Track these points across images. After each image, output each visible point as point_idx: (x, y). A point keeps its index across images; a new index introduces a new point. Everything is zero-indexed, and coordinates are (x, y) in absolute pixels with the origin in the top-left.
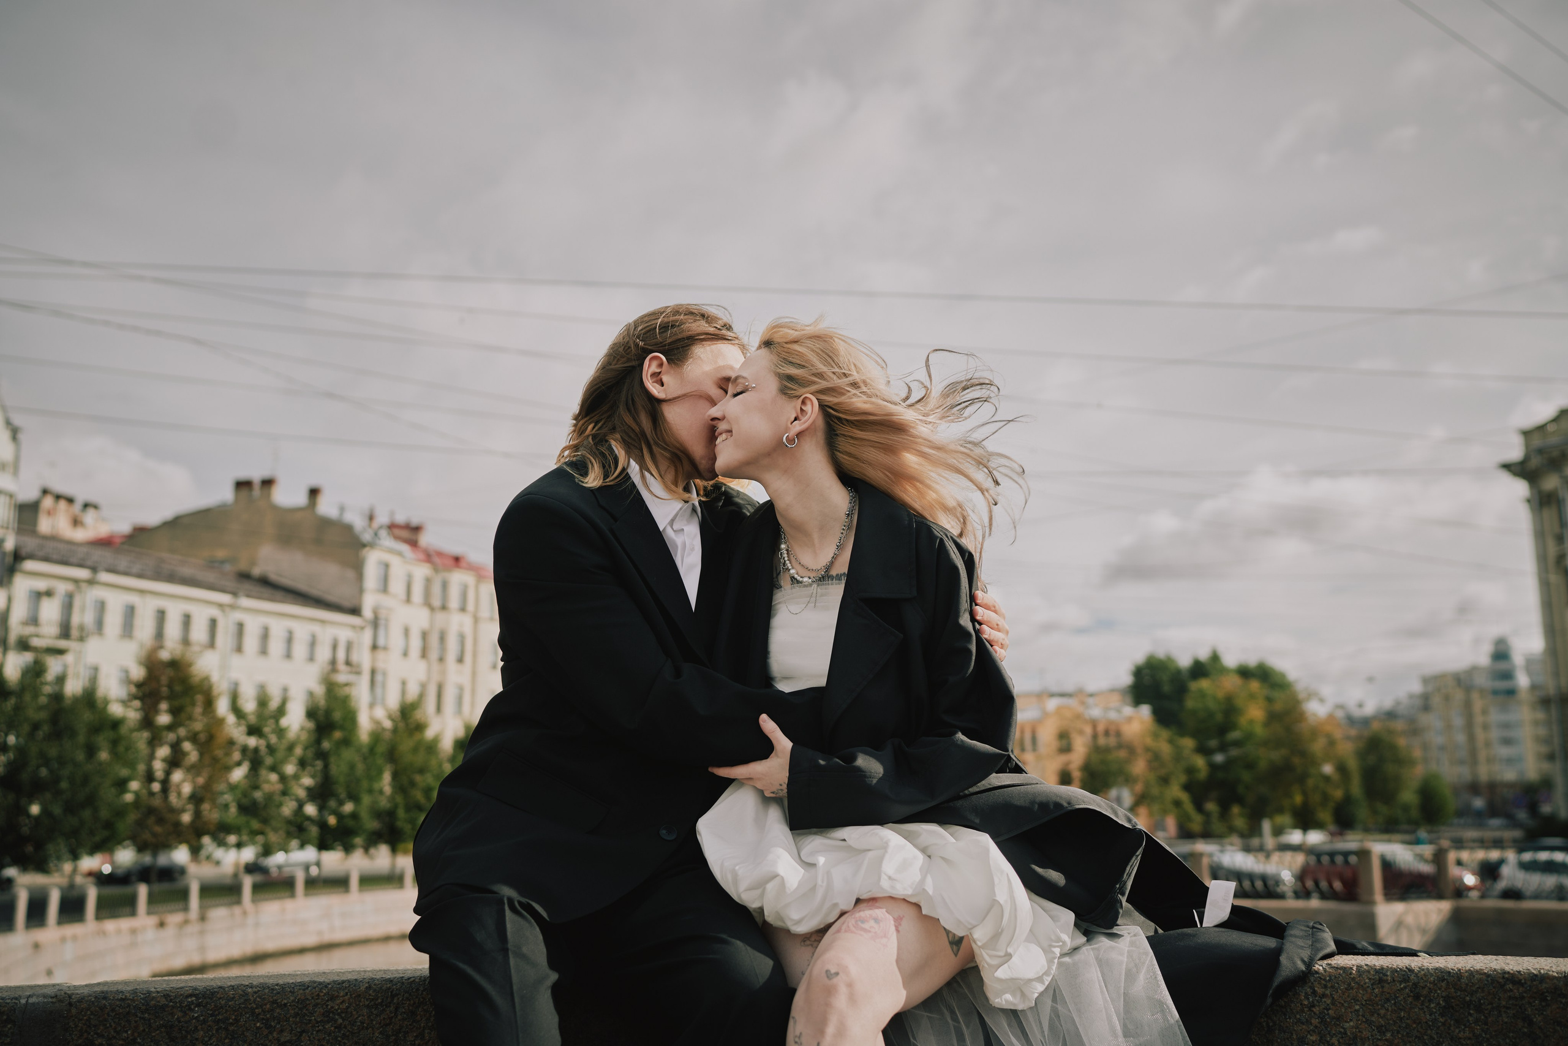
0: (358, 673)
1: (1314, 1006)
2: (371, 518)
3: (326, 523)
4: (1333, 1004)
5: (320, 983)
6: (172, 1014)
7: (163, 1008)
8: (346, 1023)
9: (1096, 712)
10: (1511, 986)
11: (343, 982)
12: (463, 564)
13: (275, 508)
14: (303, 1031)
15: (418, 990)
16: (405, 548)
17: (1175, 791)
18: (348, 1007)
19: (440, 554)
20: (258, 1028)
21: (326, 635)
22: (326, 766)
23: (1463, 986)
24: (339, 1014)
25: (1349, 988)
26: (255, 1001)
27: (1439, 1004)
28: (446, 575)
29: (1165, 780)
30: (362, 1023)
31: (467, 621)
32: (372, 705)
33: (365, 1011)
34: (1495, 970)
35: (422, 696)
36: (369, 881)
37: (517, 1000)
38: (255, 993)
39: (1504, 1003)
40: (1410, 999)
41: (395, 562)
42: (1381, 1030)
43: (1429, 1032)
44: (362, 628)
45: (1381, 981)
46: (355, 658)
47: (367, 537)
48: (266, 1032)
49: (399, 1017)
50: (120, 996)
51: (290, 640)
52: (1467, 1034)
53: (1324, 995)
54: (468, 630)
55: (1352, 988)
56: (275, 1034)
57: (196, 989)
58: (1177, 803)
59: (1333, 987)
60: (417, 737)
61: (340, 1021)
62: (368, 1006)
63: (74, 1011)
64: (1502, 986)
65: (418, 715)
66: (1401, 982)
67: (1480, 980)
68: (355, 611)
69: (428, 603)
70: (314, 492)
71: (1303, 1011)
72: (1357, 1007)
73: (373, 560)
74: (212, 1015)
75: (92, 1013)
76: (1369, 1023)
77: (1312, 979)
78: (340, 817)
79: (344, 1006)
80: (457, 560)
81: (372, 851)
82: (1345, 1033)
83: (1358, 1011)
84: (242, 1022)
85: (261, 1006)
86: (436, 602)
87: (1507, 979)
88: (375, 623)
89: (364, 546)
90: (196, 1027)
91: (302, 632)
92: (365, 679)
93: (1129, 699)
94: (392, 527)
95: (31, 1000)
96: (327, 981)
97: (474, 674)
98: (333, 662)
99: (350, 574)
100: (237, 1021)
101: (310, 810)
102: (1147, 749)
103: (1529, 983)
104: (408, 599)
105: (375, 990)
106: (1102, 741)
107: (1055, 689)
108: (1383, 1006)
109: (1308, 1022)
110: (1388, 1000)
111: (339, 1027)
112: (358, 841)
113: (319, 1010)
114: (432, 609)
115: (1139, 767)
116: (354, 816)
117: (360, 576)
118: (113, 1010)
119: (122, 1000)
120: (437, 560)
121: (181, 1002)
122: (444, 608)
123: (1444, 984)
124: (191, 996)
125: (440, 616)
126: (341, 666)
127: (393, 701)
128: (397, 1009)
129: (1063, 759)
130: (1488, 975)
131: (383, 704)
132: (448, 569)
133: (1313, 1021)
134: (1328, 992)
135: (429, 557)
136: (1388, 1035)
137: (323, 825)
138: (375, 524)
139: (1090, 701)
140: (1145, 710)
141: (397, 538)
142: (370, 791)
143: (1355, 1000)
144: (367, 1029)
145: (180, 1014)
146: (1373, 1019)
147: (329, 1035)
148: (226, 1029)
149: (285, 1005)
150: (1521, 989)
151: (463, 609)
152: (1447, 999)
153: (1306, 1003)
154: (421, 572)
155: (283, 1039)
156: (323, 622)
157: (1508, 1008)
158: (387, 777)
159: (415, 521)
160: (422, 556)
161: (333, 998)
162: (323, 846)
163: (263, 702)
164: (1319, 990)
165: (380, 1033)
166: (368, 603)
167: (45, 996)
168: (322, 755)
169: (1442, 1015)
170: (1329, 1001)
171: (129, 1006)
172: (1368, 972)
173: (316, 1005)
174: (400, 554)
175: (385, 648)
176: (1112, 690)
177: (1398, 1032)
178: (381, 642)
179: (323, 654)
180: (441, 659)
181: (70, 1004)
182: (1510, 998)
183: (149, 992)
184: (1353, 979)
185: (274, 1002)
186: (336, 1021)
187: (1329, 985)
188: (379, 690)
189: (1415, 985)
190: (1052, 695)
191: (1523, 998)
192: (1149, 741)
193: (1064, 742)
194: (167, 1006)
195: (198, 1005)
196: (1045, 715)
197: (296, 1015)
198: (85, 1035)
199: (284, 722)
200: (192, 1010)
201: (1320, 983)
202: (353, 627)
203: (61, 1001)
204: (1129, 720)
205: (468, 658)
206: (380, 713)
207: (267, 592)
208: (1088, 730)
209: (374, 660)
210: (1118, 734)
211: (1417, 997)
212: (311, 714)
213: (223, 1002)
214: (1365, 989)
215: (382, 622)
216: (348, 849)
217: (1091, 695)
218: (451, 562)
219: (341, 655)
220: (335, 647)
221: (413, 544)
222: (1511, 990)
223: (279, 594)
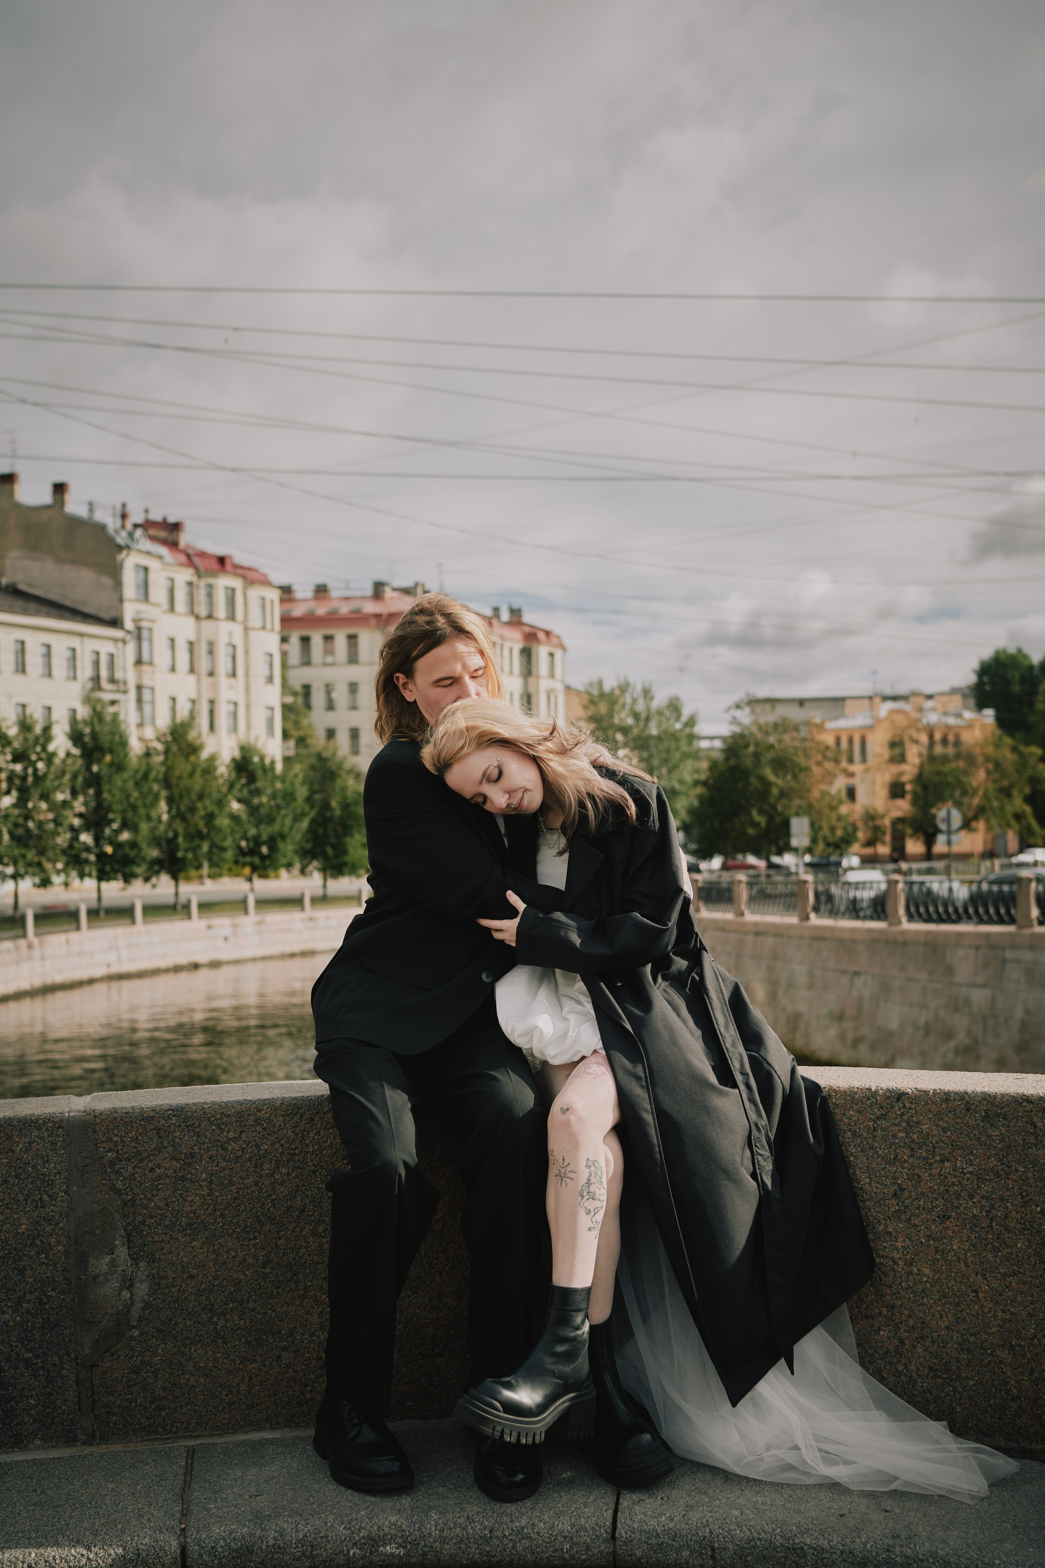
0: (125, 692)
1: (903, 1115)
2: (124, 516)
3: (76, 522)
4: (916, 1114)
5: (250, 1101)
6: (159, 1122)
7: (153, 1118)
8: (270, 1126)
9: (933, 718)
10: (1026, 1104)
11: (265, 1100)
12: (228, 567)
13: (18, 506)
14: (242, 1131)
15: (314, 1104)
16: (164, 551)
17: (1018, 803)
18: (270, 1116)
19: (202, 555)
20: (214, 1130)
21: (86, 650)
22: (98, 794)
23: (997, 1104)
24: (264, 1121)
25: (927, 1103)
26: (210, 1113)
27: (981, 1114)
28: (211, 581)
29: (1006, 793)
30: (280, 1126)
31: (237, 629)
32: (140, 725)
33: (281, 1118)
34: (1018, 1094)
35: (192, 715)
36: (154, 910)
37: (392, 1118)
38: (210, 1108)
39: (1020, 1114)
40: (964, 1111)
41: (154, 565)
42: (945, 1130)
43: (974, 1131)
44: (124, 642)
45: (947, 1100)
46: (119, 675)
47: (121, 538)
48: (219, 1132)
49: (303, 1122)
50: (125, 1111)
51: (48, 655)
52: (997, 1133)
53: (910, 1108)
54: (238, 640)
55: (928, 1104)
56: (225, 1133)
57: (171, 1106)
58: (1018, 817)
59: (916, 1103)
60: (193, 758)
61: (265, 1125)
62: (283, 1115)
63: (98, 1120)
64: (1020, 1104)
65: (192, 735)
66: (959, 1101)
67: (1008, 1100)
68: (115, 622)
69: (192, 612)
70: (59, 489)
71: (896, 1118)
72: (931, 1116)
73: (130, 562)
74: (184, 1122)
75: (109, 1122)
76: (937, 1125)
77: (904, 1098)
78: (118, 846)
79: (267, 1115)
80: (222, 560)
81: (154, 880)
82: (922, 1132)
83: (931, 1118)
84: (203, 1126)
85: (214, 1116)
86: (203, 612)
87: (1024, 1099)
88: (138, 634)
89: (120, 548)
90: (175, 1130)
91: (60, 646)
92: (132, 694)
93: (972, 702)
94: (147, 525)
95: (72, 1114)
96: (254, 1099)
97: (248, 690)
98: (96, 679)
99: (107, 581)
100: (200, 1125)
101: (86, 838)
102: (987, 758)
103: (1037, 1102)
104: (172, 609)
105: (286, 1105)
106: (938, 750)
107: (888, 691)
108: (946, 1115)
109: (899, 1125)
110: (950, 1111)
111: (265, 1129)
112: (138, 870)
113: (252, 1118)
114: (197, 617)
115: (979, 778)
116: (133, 845)
117: (118, 584)
118: (122, 1120)
119: (126, 1113)
120: (197, 561)
121: (163, 1114)
122: (210, 617)
123: (985, 1102)
124: (169, 1110)
125: (207, 625)
126: (104, 684)
127: (163, 721)
128: (301, 1117)
129: (895, 769)
130: (1013, 1097)
131: (153, 723)
132: (213, 574)
133: (903, 1124)
134: (913, 1106)
135: (191, 558)
136: (949, 1133)
137: (102, 857)
138: (129, 525)
139: (929, 704)
140: (989, 714)
141: (153, 538)
142: (149, 818)
143: (930, 1111)
144: (283, 1129)
145: (163, 1122)
146: (940, 1123)
147: (259, 1133)
148: (194, 1131)
149: (229, 1115)
150: (1032, 1106)
151: (232, 617)
152: (986, 1111)
153: (899, 1113)
154: (184, 576)
155: (230, 1137)
156: (81, 635)
157: (1022, 1117)
158: (163, 806)
159: (172, 519)
160: (183, 558)
161: (259, 1111)
162: (103, 876)
163: (25, 726)
164: (908, 1105)
165: (292, 1132)
166: (129, 612)
167: (79, 1112)
168: (94, 781)
169: (982, 1121)
170: (913, 1112)
171: (131, 1117)
172: (940, 1094)
173: (249, 1115)
174: (160, 557)
175: (151, 663)
176: (954, 691)
177: (955, 1131)
178: (145, 656)
179: (85, 672)
180: (211, 674)
181: (95, 1116)
182: (1024, 1111)
183: (142, 1108)
184: (930, 1098)
185: (222, 1113)
186: (263, 1125)
187: (914, 1102)
188: (147, 709)
189: (968, 1102)
190: (885, 698)
191: (1032, 1111)
192: (990, 750)
193: (897, 751)
194: (155, 1116)
195: (174, 1116)
196: (877, 721)
197: (237, 1121)
198: (107, 1135)
199: (51, 748)
200: (171, 1119)
201: (908, 1101)
202: (116, 640)
203: (89, 1114)
204: (970, 726)
205: (240, 671)
206: (149, 733)
207: (19, 603)
208: (924, 738)
209: (139, 676)
210: (957, 743)
211: (968, 1110)
212: (76, 737)
213: (190, 1114)
214: (936, 1105)
215: (145, 634)
216: (128, 878)
217: (930, 697)
218: (215, 565)
219: (104, 673)
220: (96, 664)
221: (173, 545)
222: (1026, 1106)
223: (32, 606)
